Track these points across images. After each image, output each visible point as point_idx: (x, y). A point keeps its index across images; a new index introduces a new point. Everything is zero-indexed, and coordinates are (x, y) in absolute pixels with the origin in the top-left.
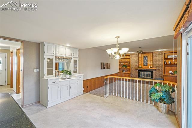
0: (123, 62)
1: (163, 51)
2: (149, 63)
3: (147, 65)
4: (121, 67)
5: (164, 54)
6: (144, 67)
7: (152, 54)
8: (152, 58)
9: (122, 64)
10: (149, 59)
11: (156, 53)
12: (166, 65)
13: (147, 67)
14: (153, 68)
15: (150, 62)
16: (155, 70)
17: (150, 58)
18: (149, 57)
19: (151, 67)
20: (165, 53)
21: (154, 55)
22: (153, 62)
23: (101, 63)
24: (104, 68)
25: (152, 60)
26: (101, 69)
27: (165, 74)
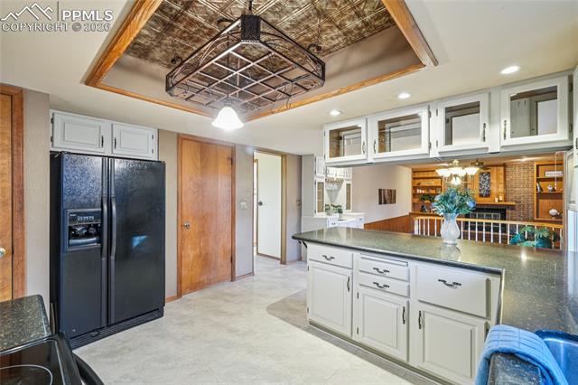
0: (423, 188)
1: (532, 161)
2: (494, 189)
3: (488, 196)
4: (416, 200)
5: (535, 167)
6: (482, 199)
7: (502, 168)
8: (502, 177)
9: (419, 191)
10: (493, 181)
11: (512, 165)
12: (541, 195)
13: (487, 199)
14: (505, 201)
15: (498, 187)
16: (512, 207)
17: (498, 179)
18: (494, 175)
19: (501, 199)
20: (538, 166)
21: (508, 169)
22: (505, 187)
23: (380, 190)
24: (385, 203)
25: (502, 181)
26: (380, 203)
27: (537, 217)
